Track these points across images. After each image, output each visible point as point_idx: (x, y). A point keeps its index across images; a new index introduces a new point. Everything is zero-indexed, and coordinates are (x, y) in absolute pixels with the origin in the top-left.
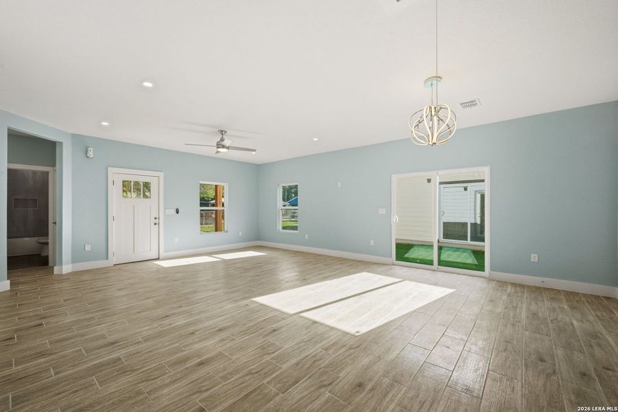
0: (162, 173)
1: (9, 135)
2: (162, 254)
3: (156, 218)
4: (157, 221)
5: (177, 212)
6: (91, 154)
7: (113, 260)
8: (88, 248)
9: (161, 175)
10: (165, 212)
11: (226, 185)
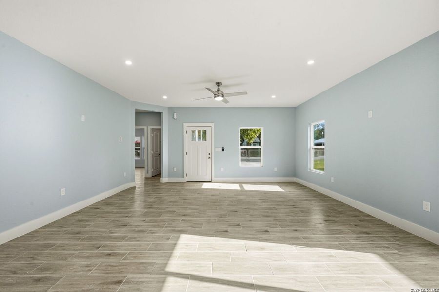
0: (213, 124)
1: (136, 113)
2: (213, 179)
3: (209, 154)
4: (210, 156)
5: (223, 150)
6: (175, 117)
7: (186, 179)
8: (175, 169)
9: (212, 125)
10: (215, 150)
11: (262, 128)
